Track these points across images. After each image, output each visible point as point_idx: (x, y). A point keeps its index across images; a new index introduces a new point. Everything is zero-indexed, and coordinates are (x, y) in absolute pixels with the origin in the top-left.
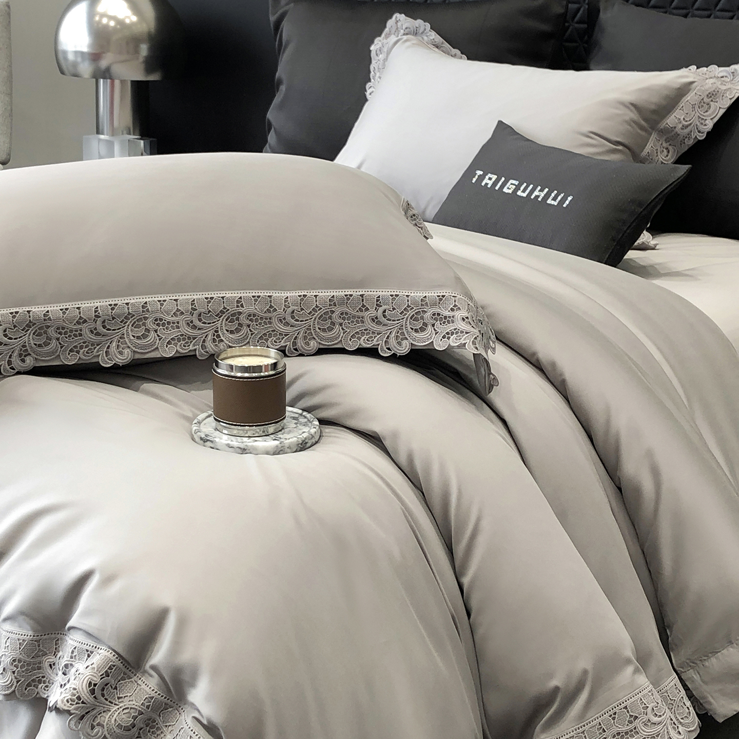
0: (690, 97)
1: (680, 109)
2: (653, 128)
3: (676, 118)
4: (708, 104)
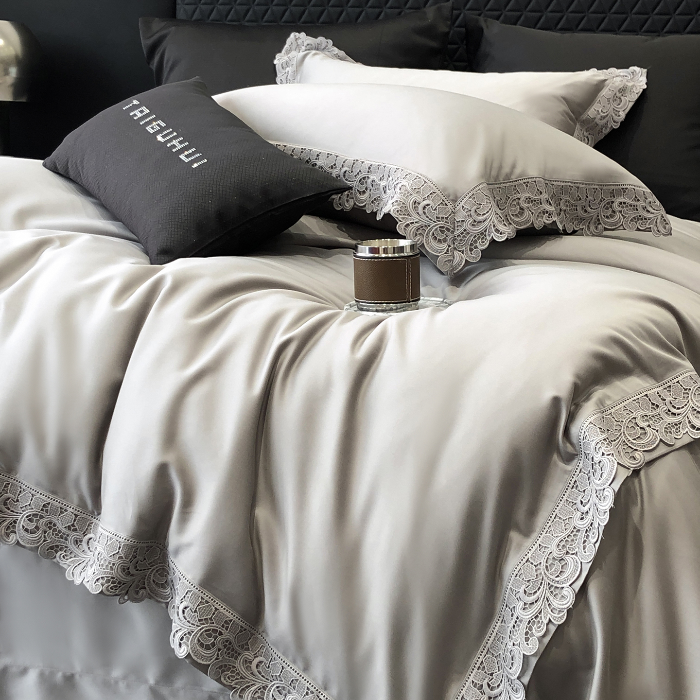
0: (605, 92)
1: (598, 103)
2: (577, 119)
3: (595, 110)
4: (620, 98)
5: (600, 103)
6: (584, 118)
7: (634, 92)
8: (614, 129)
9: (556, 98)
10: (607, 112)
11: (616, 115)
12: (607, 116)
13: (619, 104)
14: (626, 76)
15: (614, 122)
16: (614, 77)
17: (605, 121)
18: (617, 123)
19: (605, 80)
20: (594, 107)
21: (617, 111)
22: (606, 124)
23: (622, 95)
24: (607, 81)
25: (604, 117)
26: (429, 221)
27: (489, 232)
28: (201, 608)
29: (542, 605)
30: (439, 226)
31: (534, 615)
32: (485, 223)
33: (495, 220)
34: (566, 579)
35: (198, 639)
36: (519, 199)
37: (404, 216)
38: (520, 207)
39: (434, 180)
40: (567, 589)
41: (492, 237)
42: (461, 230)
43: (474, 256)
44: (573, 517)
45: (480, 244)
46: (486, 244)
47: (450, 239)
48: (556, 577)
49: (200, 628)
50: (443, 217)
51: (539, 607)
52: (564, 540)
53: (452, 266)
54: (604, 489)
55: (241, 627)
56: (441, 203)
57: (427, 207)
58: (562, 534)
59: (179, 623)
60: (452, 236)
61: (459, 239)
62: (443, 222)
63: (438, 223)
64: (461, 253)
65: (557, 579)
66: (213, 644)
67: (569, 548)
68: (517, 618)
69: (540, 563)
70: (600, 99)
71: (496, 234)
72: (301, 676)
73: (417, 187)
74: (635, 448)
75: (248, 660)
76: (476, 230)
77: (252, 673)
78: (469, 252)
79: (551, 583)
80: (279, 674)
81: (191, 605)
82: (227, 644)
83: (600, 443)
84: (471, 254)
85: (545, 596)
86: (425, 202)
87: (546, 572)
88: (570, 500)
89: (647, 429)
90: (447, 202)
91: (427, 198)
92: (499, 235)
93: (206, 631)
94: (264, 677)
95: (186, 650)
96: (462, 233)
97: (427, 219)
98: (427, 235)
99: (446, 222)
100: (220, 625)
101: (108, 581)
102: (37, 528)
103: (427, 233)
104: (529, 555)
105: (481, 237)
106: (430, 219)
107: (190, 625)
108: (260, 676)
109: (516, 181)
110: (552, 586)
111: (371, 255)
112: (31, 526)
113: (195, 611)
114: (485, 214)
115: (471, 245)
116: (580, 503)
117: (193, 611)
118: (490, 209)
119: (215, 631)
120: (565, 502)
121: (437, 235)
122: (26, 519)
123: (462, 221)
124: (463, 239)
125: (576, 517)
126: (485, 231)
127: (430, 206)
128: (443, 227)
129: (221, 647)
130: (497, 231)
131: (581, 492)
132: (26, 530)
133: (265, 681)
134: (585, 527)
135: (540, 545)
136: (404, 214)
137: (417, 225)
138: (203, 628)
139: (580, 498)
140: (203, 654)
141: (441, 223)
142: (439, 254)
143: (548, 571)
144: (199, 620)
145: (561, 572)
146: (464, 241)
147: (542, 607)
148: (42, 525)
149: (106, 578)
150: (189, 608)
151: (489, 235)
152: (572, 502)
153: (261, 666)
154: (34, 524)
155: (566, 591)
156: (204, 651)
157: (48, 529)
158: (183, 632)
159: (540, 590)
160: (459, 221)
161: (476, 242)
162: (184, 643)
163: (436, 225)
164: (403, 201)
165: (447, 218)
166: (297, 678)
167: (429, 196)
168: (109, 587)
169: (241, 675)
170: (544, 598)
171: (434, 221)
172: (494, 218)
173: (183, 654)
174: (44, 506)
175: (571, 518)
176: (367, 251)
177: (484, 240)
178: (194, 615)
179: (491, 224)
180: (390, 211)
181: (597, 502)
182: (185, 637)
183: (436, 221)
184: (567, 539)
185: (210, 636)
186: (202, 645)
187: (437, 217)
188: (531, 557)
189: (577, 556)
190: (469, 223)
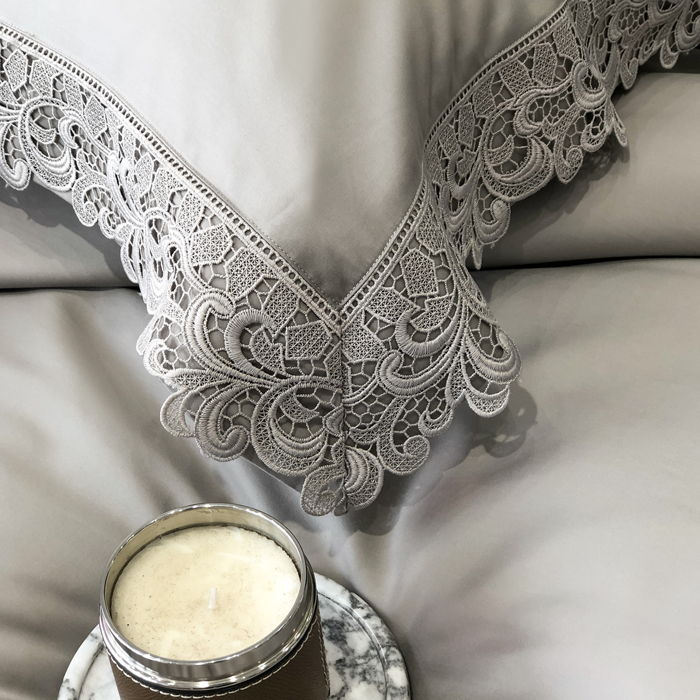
26: (262, 374)
27: (452, 386)
30: (295, 387)
32: (441, 360)
33: (472, 348)
41: (464, 402)
42: (368, 388)
45: (427, 423)
46: (444, 420)
47: (333, 419)
50: (308, 360)
56: (298, 313)
60: (338, 409)
61: (360, 417)
62: (307, 373)
63: (293, 378)
64: (368, 453)
71: (477, 392)
73: (210, 262)
76: (413, 385)
78: (393, 447)
84: (400, 450)
86: (245, 316)
90: (314, 306)
91: (247, 302)
92: (484, 395)
96: (370, 399)
97: (258, 371)
99: (316, 373)
103: (260, 411)
105: (430, 402)
106: (265, 370)
114: (437, 331)
115: (400, 426)
121: (291, 413)
123: (370, 363)
124: (374, 415)
126: (443, 384)
127: (261, 328)
128: (309, 390)
141: (303, 379)
146: (377, 418)
151: (454, 395)
160: (359, 364)
161: (413, 417)
163: (286, 386)
165: (318, 362)
167: (253, 292)
171: (278, 376)
177: (437, 409)
179: (458, 365)
183: (284, 373)
187: (286, 363)
190: (389, 368)
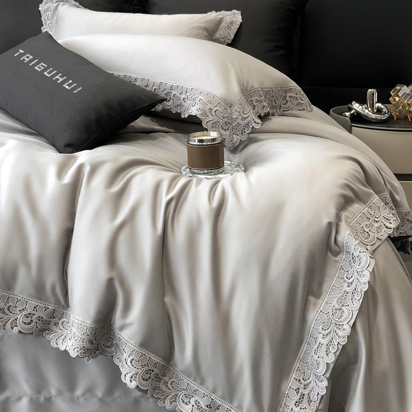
0: (223, 24)
1: (220, 30)
2: (211, 39)
3: (219, 34)
4: (231, 27)
5: (222, 30)
6: (214, 38)
7: (237, 24)
8: (229, 43)
9: (201, 28)
10: (225, 35)
11: (229, 36)
12: (225, 37)
13: (230, 30)
14: (231, 15)
15: (229, 40)
16: (226, 16)
17: (224, 39)
18: (230, 40)
19: (223, 18)
20: (218, 32)
21: (230, 34)
22: (225, 41)
23: (231, 26)
24: (224, 19)
25: (223, 38)
26: (219, 119)
27: (251, 123)
28: (141, 359)
29: (333, 335)
30: (224, 121)
31: (329, 341)
32: (248, 118)
33: (253, 116)
34: (344, 320)
35: (142, 376)
36: (252, 101)
37: (205, 117)
38: (253, 105)
39: (218, 96)
40: (346, 325)
41: (253, 126)
42: (236, 123)
43: (244, 137)
44: (343, 285)
45: (247, 130)
46: (250, 130)
47: (231, 128)
48: (339, 319)
49: (142, 370)
50: (226, 117)
51: (331, 336)
52: (341, 299)
53: (233, 143)
54: (363, 271)
55: (163, 365)
56: (224, 109)
57: (217, 111)
58: (338, 295)
59: (129, 369)
60: (231, 127)
61: (235, 128)
62: (226, 119)
63: (224, 120)
64: (237, 136)
65: (339, 320)
66: (150, 378)
67: (343, 303)
68: (320, 343)
69: (329, 312)
70: (221, 28)
71: (255, 124)
72: (199, 387)
73: (209, 100)
74: (367, 244)
75: (166, 382)
76: (244, 123)
77: (169, 389)
78: (241, 135)
79: (336, 323)
80: (186, 388)
81: (136, 358)
82: (156, 375)
83: (357, 245)
84: (242, 136)
85: (334, 330)
86: (216, 109)
87: (333, 317)
88: (340, 276)
89: (369, 232)
90: (227, 108)
91: (216, 106)
92: (256, 124)
93: (145, 371)
94: (176, 390)
95: (135, 384)
96: (237, 125)
97: (218, 118)
98: (218, 127)
99: (228, 119)
100: (152, 366)
101: (81, 349)
102: (32, 321)
103: (218, 126)
104: (321, 308)
105: (247, 126)
106: (219, 118)
107: (136, 369)
108: (173, 389)
109: (250, 91)
110: (337, 324)
111: (199, 144)
112: (28, 320)
113: (139, 361)
114: (247, 113)
115: (242, 131)
116: (346, 278)
117: (137, 361)
118: (250, 110)
119: (150, 370)
120: (337, 278)
121: (224, 127)
122: (24, 317)
123: (237, 118)
124: (238, 128)
125: (345, 286)
126: (249, 123)
127: (218, 111)
128: (227, 122)
129: (153, 378)
130: (255, 122)
131: (346, 272)
132: (25, 323)
133: (176, 392)
134: (351, 291)
135: (326, 302)
136: (205, 116)
137: (212, 122)
138: (143, 370)
139: (346, 275)
140: (145, 384)
141: (225, 120)
142: (226, 137)
143: (334, 316)
144: (141, 366)
145: (341, 316)
146: (238, 129)
147: (333, 336)
148: (34, 319)
149: (80, 348)
150: (135, 360)
151: (251, 125)
152: (341, 278)
153: (173, 384)
154: (30, 319)
155: (345, 326)
156: (145, 382)
157: (38, 321)
158: (132, 373)
159: (331, 327)
160: (235, 118)
161: (244, 129)
162: (134, 380)
163: (223, 121)
164: (203, 109)
165: (228, 117)
166: (197, 389)
167: (217, 105)
168: (82, 353)
169: (163, 390)
170: (334, 331)
171: (221, 119)
172: (253, 115)
173: (134, 386)
174: (35, 307)
175: (342, 286)
176: (196, 141)
177: (248, 128)
178: (138, 364)
179: (251, 119)
180: (197, 114)
181: (359, 278)
182: (134, 376)
183: (222, 119)
184: (341, 298)
185: (147, 373)
186: (144, 379)
187: (223, 117)
188: (323, 309)
189: (349, 307)
190: (240, 119)
